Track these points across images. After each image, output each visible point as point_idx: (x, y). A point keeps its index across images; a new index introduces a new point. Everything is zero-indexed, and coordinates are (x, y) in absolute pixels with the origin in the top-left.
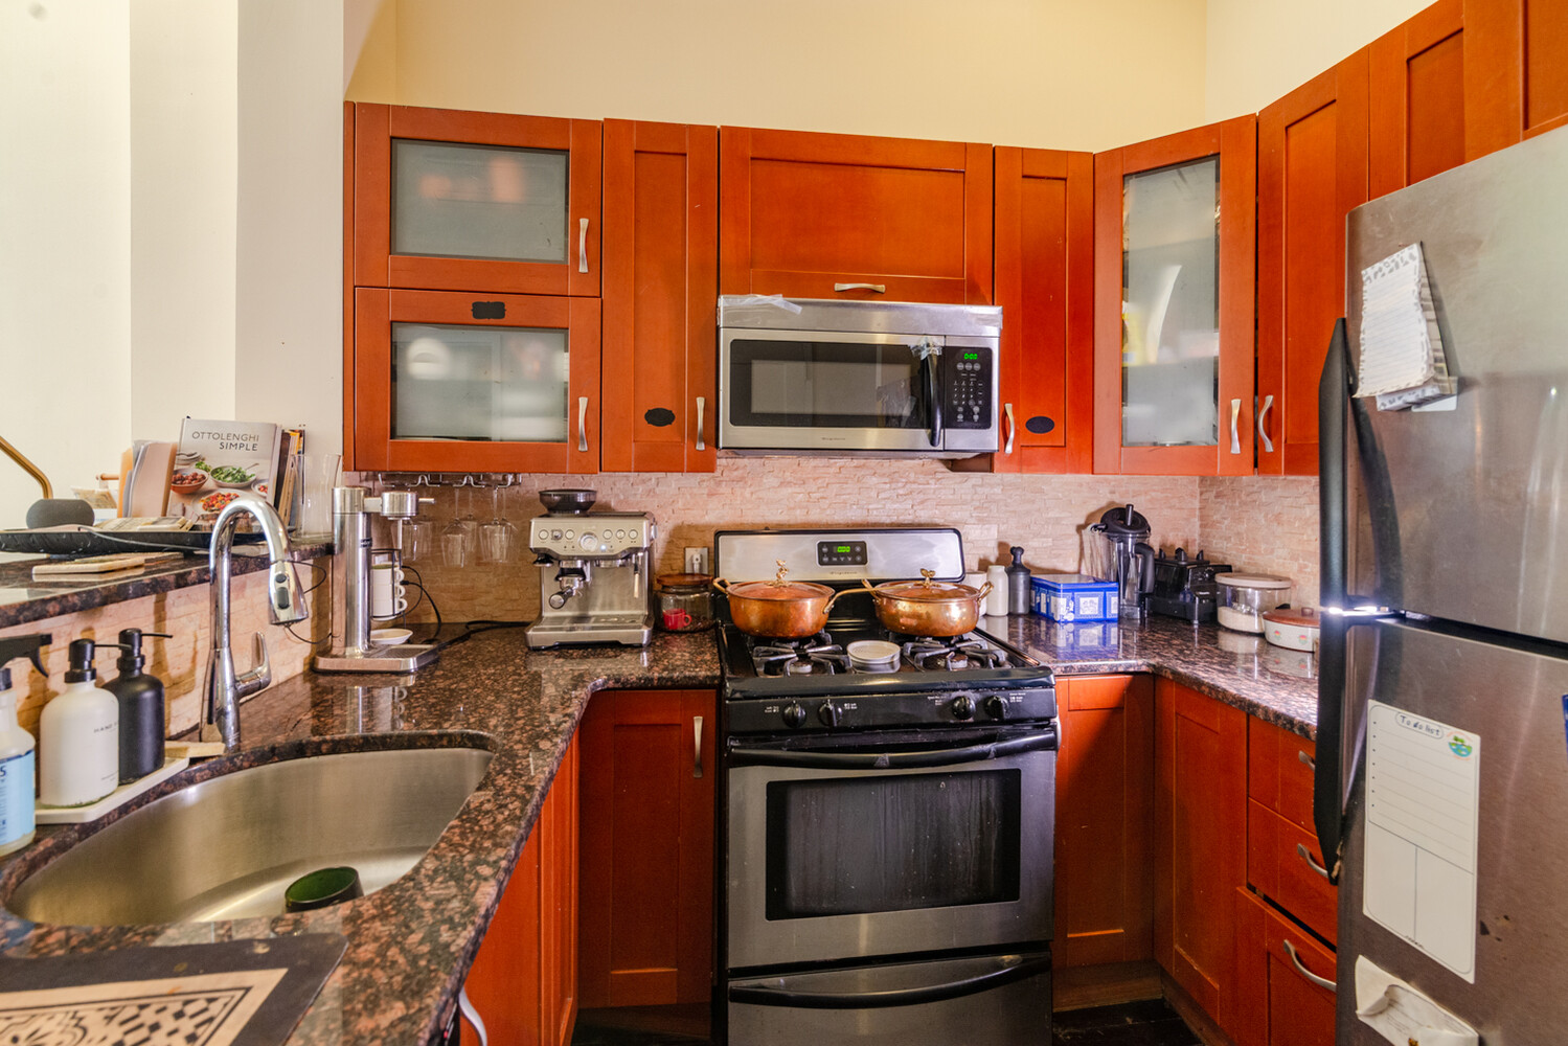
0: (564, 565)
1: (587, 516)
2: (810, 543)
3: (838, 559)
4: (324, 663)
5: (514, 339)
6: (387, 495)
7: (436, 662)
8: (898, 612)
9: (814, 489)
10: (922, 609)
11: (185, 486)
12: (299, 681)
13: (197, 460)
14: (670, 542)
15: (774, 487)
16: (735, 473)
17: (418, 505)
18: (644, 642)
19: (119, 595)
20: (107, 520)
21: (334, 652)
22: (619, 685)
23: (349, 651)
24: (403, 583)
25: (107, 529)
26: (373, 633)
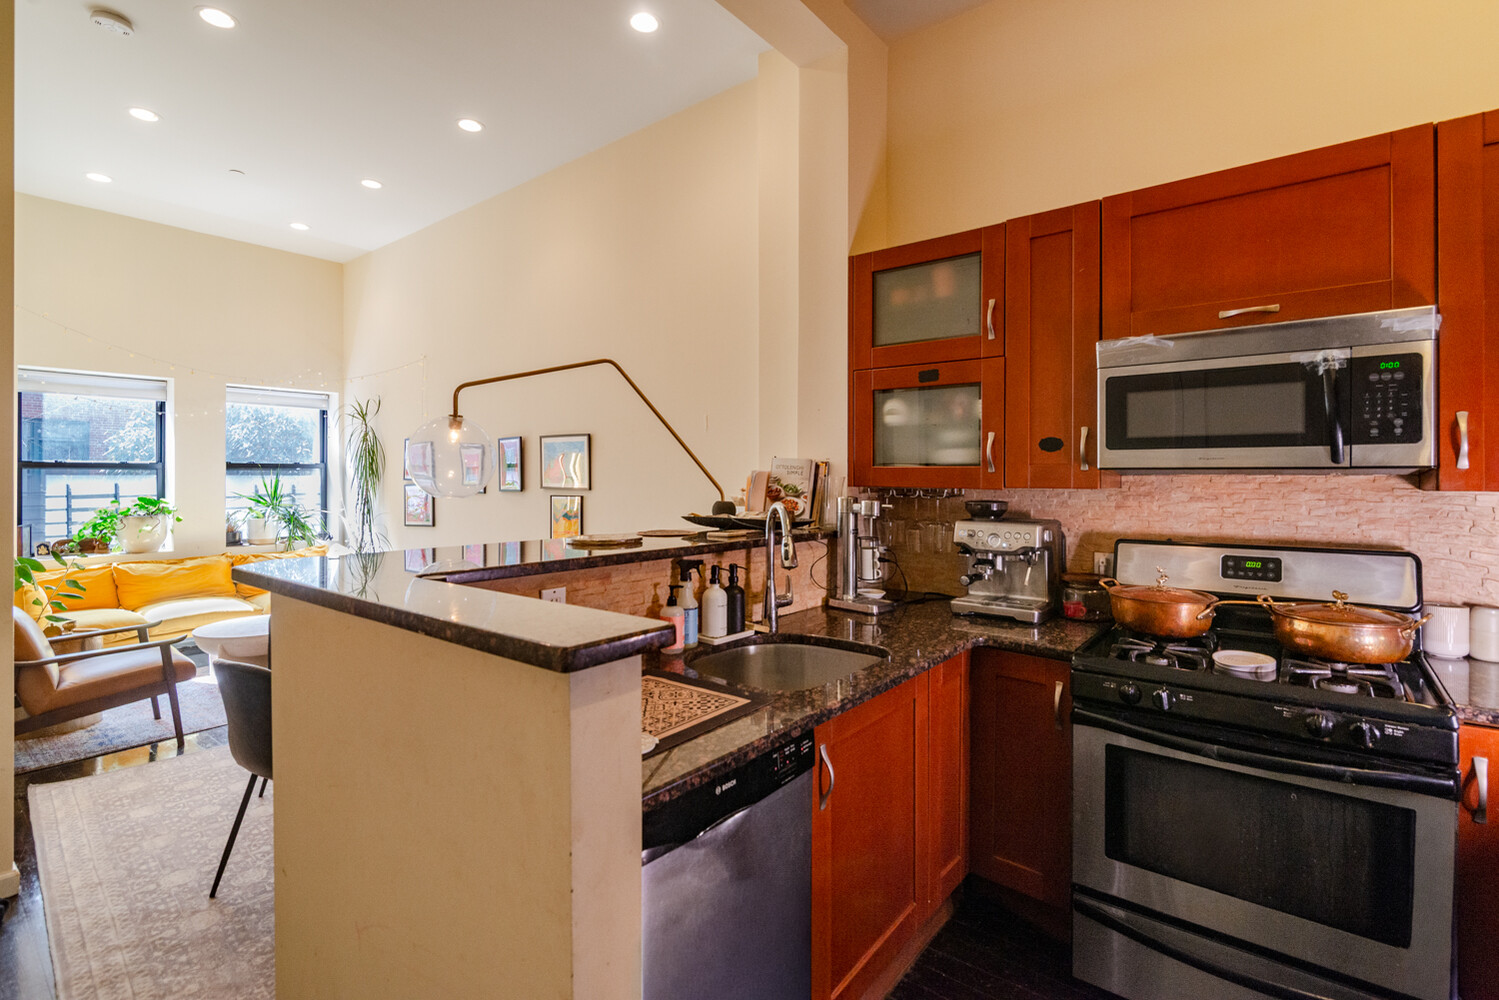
0: (979, 556)
1: (1000, 521)
2: (1215, 556)
3: (1245, 573)
4: (832, 602)
5: (947, 393)
6: (863, 502)
7: (891, 612)
8: (1292, 631)
9: (1229, 504)
10: (1321, 630)
11: (773, 495)
12: (820, 610)
13: (778, 481)
14: (1080, 546)
15: (1183, 502)
16: (1142, 489)
17: (882, 510)
18: (1036, 621)
19: (731, 547)
20: (741, 512)
21: (838, 596)
22: (996, 645)
23: (845, 597)
24: (880, 560)
25: (740, 517)
26: (859, 590)
